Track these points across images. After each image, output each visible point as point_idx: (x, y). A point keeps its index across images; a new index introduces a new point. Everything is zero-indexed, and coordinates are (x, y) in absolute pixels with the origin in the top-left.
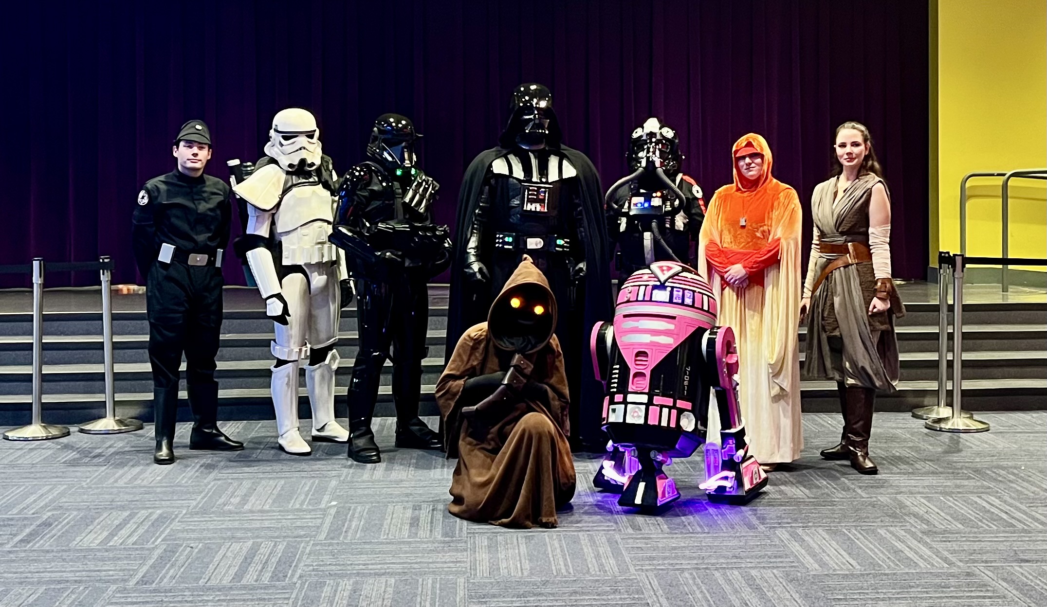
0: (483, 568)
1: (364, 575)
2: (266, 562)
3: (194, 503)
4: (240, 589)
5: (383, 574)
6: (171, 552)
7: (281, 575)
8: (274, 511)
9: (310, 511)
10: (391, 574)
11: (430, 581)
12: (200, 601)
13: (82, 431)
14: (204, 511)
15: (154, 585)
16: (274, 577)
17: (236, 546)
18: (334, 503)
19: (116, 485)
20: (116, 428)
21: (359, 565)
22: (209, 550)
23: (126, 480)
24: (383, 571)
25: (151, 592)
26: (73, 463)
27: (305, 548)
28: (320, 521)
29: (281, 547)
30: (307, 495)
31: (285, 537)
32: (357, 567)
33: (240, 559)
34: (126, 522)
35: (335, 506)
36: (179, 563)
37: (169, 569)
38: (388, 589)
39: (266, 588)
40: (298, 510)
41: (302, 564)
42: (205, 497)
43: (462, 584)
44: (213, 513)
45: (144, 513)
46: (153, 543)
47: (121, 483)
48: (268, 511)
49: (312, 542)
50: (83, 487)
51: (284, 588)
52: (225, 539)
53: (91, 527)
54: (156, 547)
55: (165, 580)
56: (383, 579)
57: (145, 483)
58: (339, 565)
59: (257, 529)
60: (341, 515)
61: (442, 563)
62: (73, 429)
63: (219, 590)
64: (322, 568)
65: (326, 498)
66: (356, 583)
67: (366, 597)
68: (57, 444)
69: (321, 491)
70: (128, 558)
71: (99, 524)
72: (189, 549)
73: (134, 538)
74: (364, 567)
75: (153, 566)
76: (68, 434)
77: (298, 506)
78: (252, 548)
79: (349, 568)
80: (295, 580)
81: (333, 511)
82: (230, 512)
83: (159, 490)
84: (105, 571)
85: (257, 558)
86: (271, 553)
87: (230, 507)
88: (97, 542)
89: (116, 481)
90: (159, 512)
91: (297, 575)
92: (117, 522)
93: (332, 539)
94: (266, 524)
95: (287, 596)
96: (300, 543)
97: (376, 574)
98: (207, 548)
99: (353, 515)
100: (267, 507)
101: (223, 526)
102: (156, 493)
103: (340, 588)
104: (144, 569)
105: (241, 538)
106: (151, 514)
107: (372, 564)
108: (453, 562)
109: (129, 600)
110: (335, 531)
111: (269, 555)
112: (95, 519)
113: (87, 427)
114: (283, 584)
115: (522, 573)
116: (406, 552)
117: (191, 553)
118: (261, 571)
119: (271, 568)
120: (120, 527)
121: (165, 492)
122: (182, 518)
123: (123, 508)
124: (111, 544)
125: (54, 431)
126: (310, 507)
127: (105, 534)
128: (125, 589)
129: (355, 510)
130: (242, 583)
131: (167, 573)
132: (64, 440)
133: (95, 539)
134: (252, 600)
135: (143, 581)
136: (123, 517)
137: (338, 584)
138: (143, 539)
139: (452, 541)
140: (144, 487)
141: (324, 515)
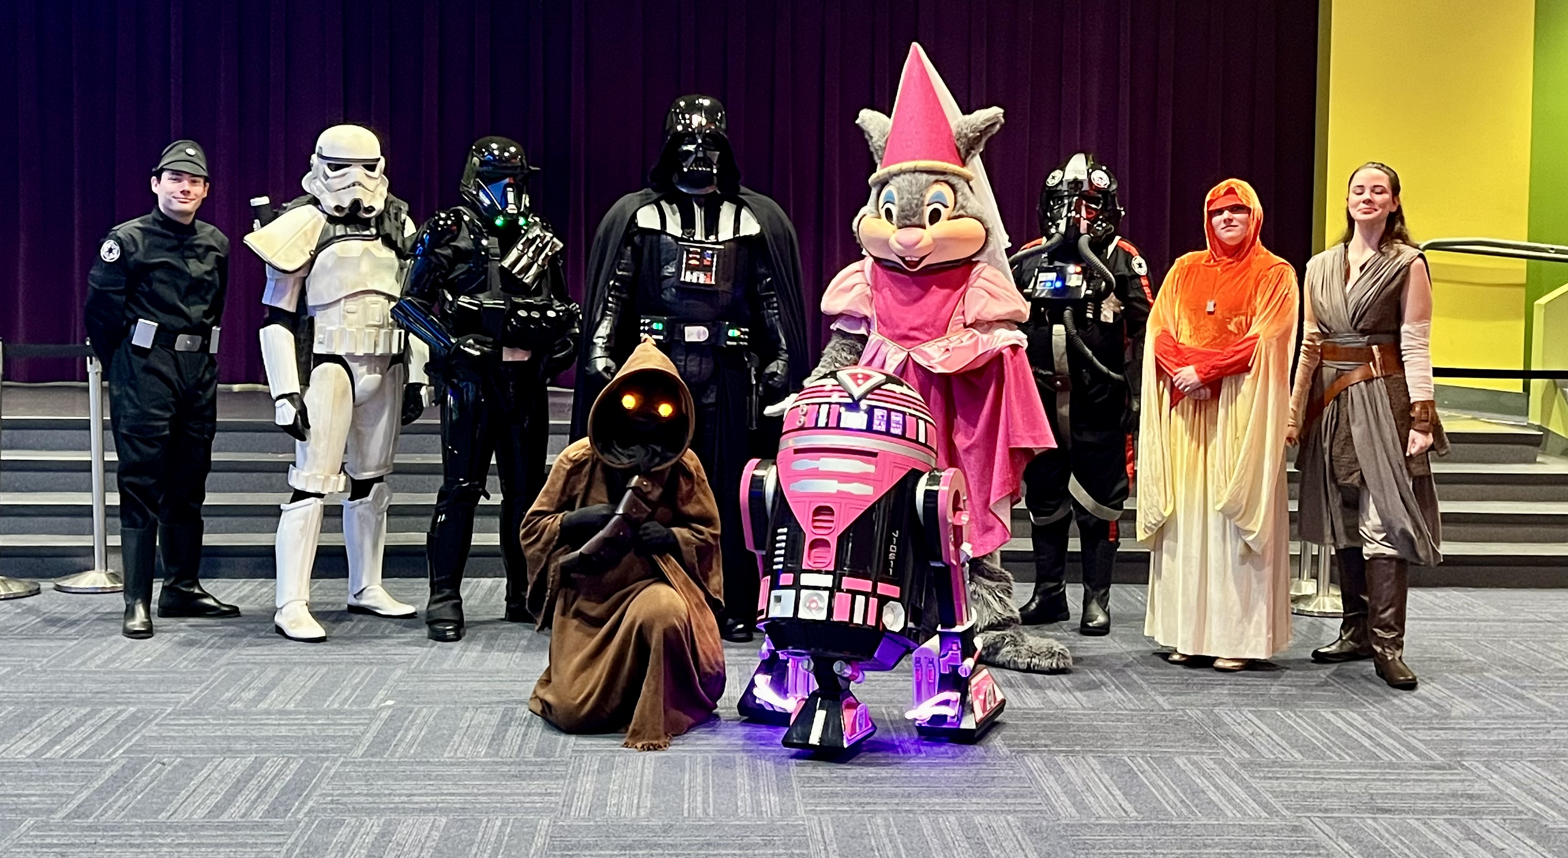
0: (582, 805)
1: (405, 811)
2: (266, 789)
3: (188, 697)
4: (217, 828)
5: (433, 810)
6: (132, 768)
7: (281, 809)
8: (301, 713)
9: (352, 713)
10: (444, 811)
11: (498, 823)
12: (150, 845)
13: (59, 588)
14: (196, 711)
15: (91, 820)
16: (272, 811)
17: (229, 764)
18: (390, 703)
19: (83, 668)
20: (109, 585)
21: (400, 795)
22: (188, 768)
23: (98, 662)
24: (433, 806)
25: (83, 829)
26: (33, 634)
27: (329, 768)
28: (362, 728)
29: (294, 766)
30: (354, 690)
31: (304, 751)
32: (397, 799)
33: (230, 782)
34: (81, 722)
35: (389, 707)
36: (137, 788)
37: (121, 795)
38: (434, 833)
39: (256, 826)
40: (338, 712)
41: (319, 791)
42: (207, 688)
43: (544, 829)
44: (210, 713)
45: (111, 710)
46: (109, 756)
47: (92, 666)
48: (290, 713)
49: (342, 759)
50: (33, 671)
51: (281, 828)
52: (216, 752)
53: (26, 731)
54: (113, 762)
55: (110, 812)
56: (431, 817)
57: (127, 666)
58: (371, 795)
59: (268, 738)
60: (395, 722)
61: (524, 795)
62: (46, 585)
63: (184, 829)
64: (345, 799)
65: (381, 694)
66: (389, 823)
67: (398, 844)
68: (18, 606)
69: (378, 682)
70: (67, 777)
71: (40, 725)
72: (159, 765)
73: (84, 749)
74: (405, 799)
75: (98, 791)
76: (38, 592)
77: (336, 706)
78: (251, 767)
79: (385, 799)
80: (300, 816)
81: (385, 715)
82: (236, 712)
83: (142, 677)
84: (26, 796)
85: (254, 782)
86: (276, 775)
87: (239, 705)
88: (28, 752)
89: (83, 663)
90: (132, 709)
91: (306, 809)
92: (66, 724)
93: (372, 756)
94: (284, 731)
95: (281, 840)
96: (323, 760)
97: (421, 810)
98: (185, 764)
99: (413, 720)
100: (291, 706)
101: (219, 733)
102: (137, 681)
103: (363, 830)
104: (85, 794)
105: (237, 752)
106: (120, 712)
107: (421, 795)
108: (540, 794)
109: (48, 840)
110: (381, 744)
111: (273, 778)
112: (36, 718)
113: (66, 583)
114: (281, 821)
115: (638, 814)
116: (475, 778)
117: (160, 771)
118: (256, 800)
119: (269, 799)
120: (69, 731)
121: (150, 681)
122: (164, 718)
123: (82, 703)
124: (48, 755)
125: (16, 587)
126: (355, 708)
127: (45, 740)
128: (47, 824)
129: (418, 713)
130: (221, 819)
131: (115, 802)
132: (29, 601)
133: (29, 746)
134: (228, 845)
135: (77, 813)
136: (78, 715)
137: (362, 824)
138: (97, 750)
139: (548, 763)
140: (123, 671)
141: (371, 719)
